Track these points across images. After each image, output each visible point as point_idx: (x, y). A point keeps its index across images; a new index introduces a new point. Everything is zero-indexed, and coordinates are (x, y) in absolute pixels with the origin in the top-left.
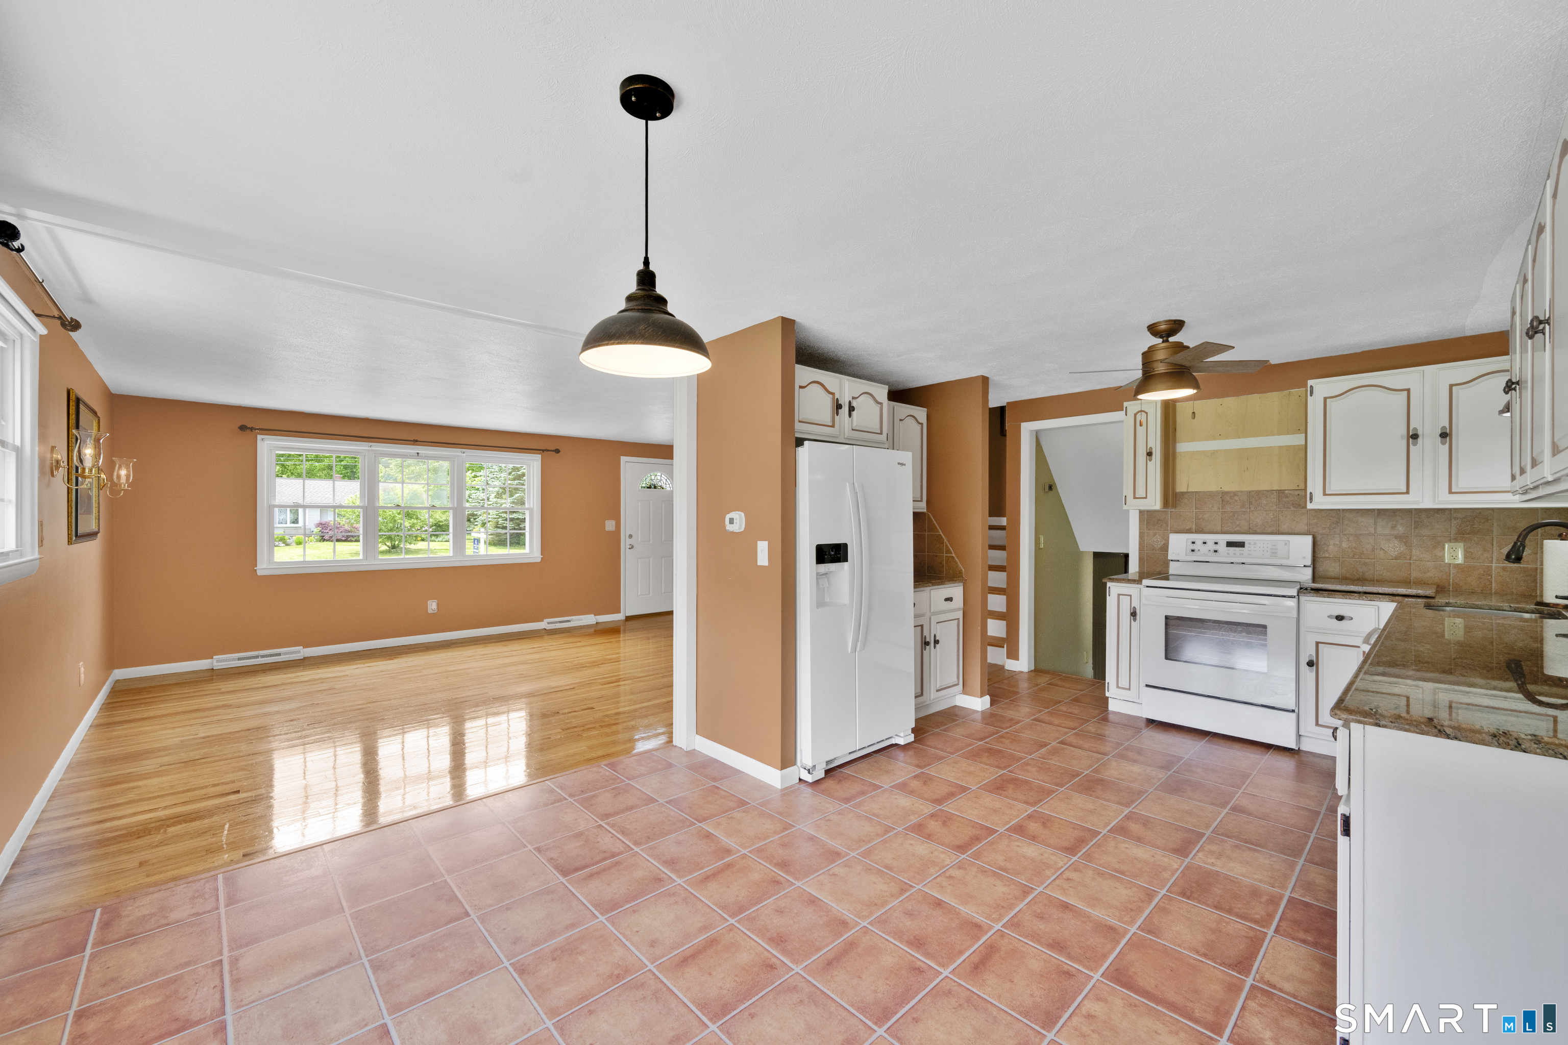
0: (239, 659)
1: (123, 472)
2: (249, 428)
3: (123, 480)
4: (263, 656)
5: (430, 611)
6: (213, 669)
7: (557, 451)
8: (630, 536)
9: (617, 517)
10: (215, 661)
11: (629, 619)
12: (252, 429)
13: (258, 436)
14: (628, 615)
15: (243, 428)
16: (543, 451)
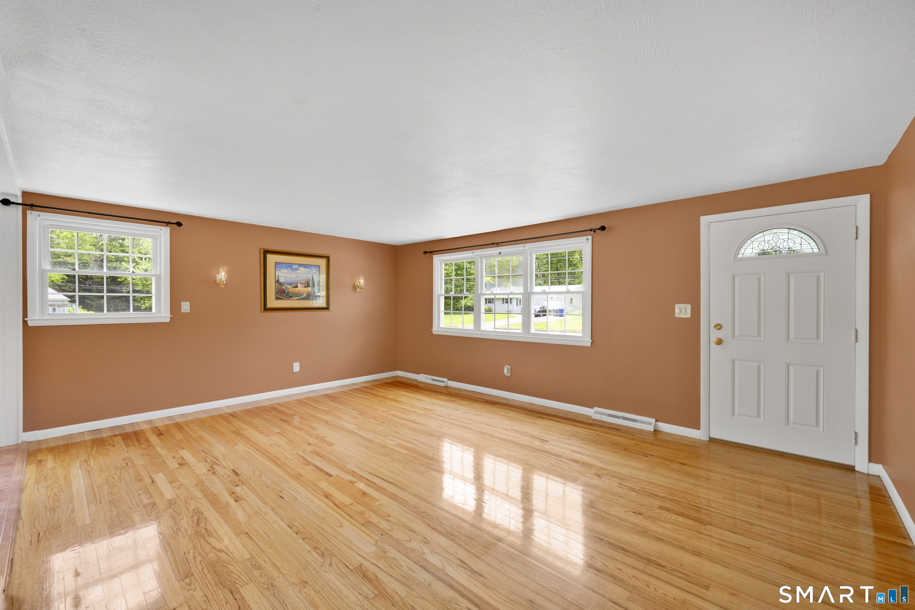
1: (362, 281)
2: (428, 252)
3: (362, 284)
8: (719, 327)
9: (694, 300)
11: (715, 441)
13: (434, 256)
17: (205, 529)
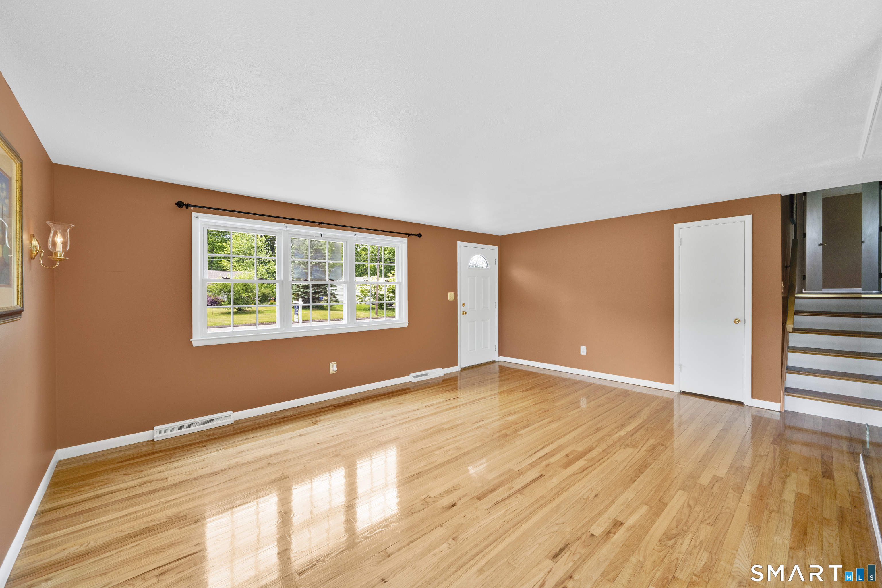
0: (178, 428)
1: (59, 240)
2: (185, 205)
3: (59, 248)
4: (199, 424)
5: (331, 372)
6: (153, 440)
7: (420, 235)
8: (464, 305)
9: (455, 290)
10: (155, 432)
11: (463, 369)
12: (187, 206)
13: (193, 213)
14: (462, 367)
15: (179, 204)
16: (409, 235)
17: (677, 527)
